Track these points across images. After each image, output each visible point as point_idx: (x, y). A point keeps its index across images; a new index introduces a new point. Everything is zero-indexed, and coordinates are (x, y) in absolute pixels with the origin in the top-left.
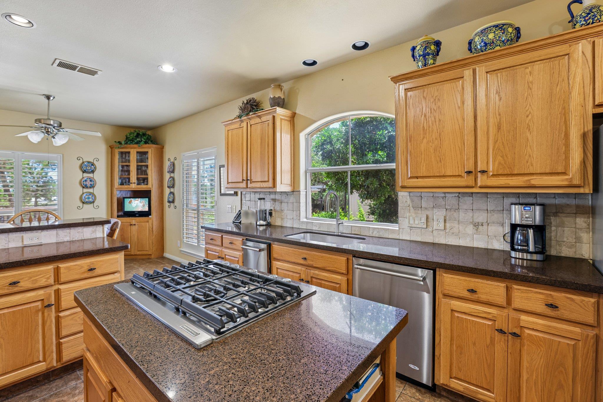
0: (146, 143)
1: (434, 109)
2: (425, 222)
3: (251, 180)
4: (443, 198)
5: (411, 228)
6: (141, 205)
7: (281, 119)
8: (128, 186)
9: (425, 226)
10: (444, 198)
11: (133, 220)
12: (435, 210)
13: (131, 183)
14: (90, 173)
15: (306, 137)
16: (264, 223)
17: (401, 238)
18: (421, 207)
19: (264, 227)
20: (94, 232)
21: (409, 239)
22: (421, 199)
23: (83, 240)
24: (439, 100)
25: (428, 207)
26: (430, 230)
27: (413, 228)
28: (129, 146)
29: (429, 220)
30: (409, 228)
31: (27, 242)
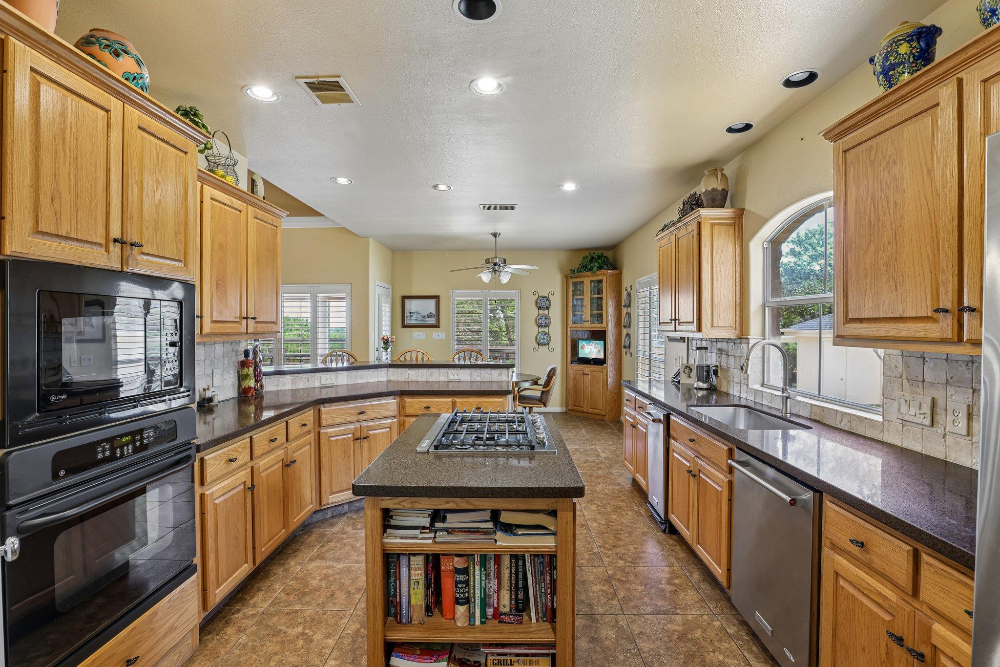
0: (600, 268)
1: (886, 182)
2: (929, 412)
3: (679, 320)
4: (967, 365)
5: (904, 423)
6: (596, 350)
7: (713, 225)
8: (582, 325)
9: (928, 422)
10: (970, 364)
11: (587, 368)
12: (951, 390)
13: (585, 321)
14: (544, 309)
15: (765, 246)
16: (705, 386)
17: (885, 440)
18: (924, 381)
19: (705, 392)
20: (500, 375)
21: (899, 444)
22: (924, 364)
23: (490, 382)
24: (894, 162)
25: (936, 382)
26: (939, 431)
27: (908, 423)
28: (582, 274)
29: (938, 410)
30: (901, 421)
31: (451, 378)
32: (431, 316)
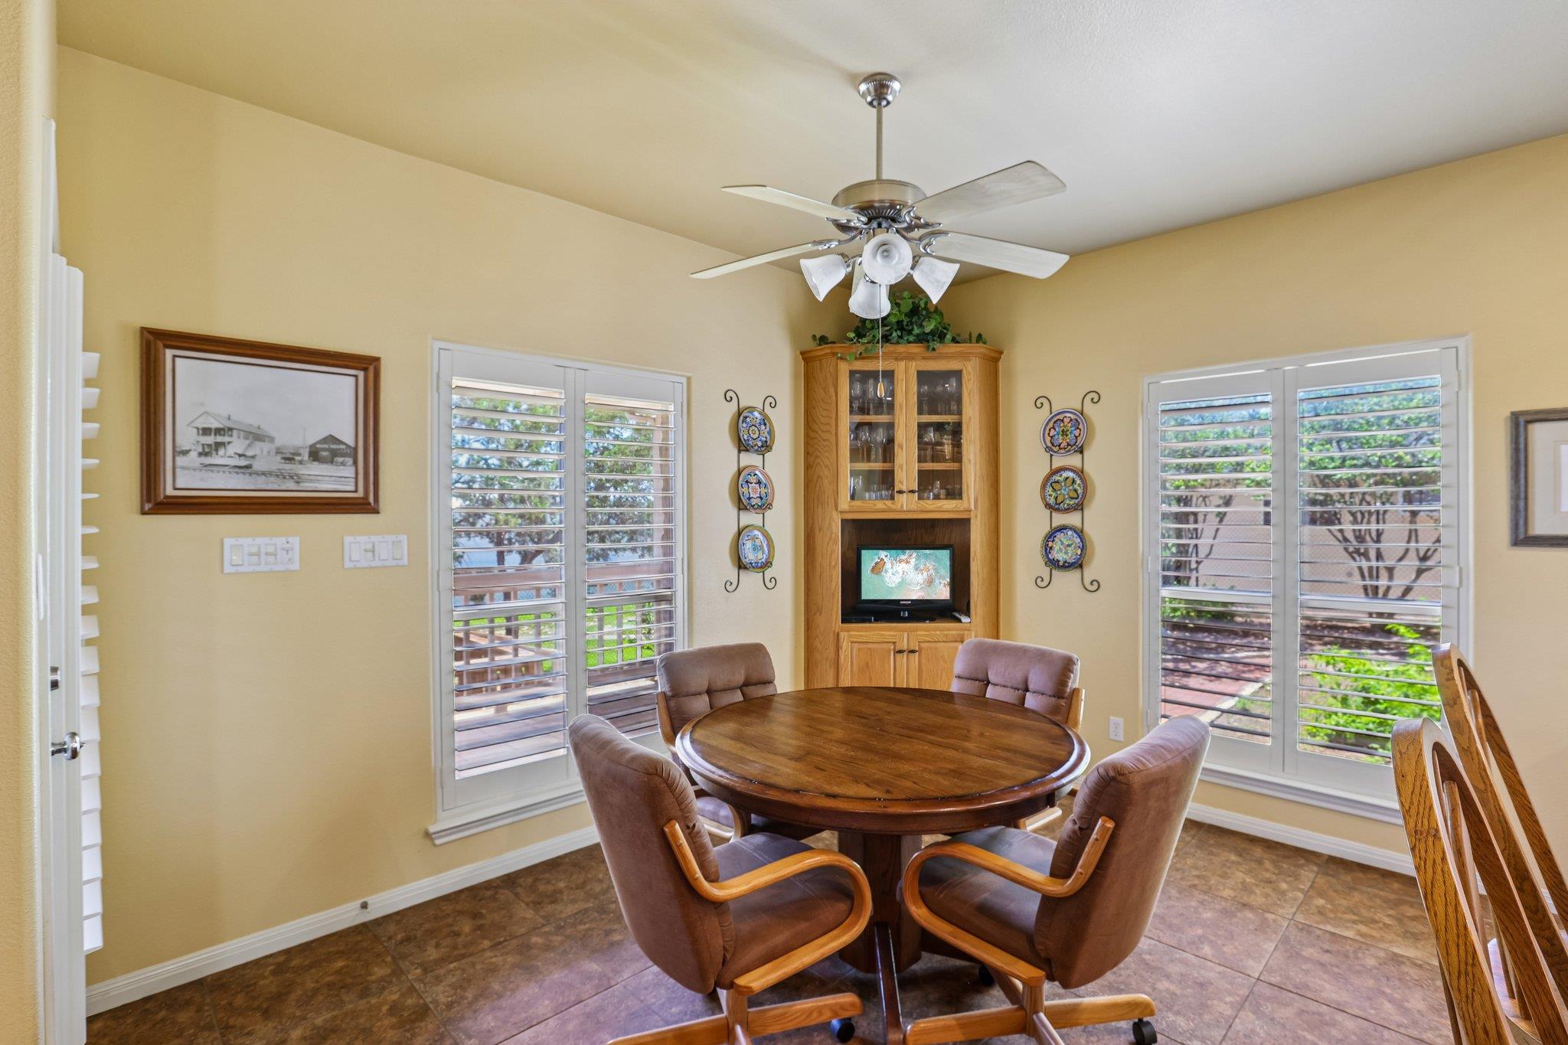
6: (921, 578)
8: (889, 503)
11: (904, 634)
13: (900, 492)
14: (755, 453)
28: (892, 350)
32: (335, 454)
